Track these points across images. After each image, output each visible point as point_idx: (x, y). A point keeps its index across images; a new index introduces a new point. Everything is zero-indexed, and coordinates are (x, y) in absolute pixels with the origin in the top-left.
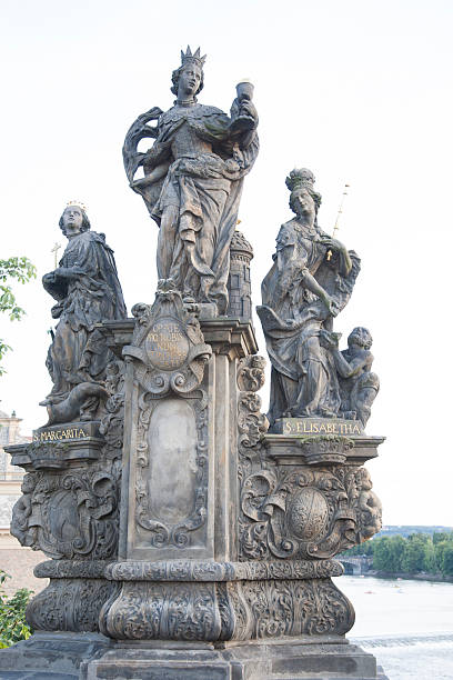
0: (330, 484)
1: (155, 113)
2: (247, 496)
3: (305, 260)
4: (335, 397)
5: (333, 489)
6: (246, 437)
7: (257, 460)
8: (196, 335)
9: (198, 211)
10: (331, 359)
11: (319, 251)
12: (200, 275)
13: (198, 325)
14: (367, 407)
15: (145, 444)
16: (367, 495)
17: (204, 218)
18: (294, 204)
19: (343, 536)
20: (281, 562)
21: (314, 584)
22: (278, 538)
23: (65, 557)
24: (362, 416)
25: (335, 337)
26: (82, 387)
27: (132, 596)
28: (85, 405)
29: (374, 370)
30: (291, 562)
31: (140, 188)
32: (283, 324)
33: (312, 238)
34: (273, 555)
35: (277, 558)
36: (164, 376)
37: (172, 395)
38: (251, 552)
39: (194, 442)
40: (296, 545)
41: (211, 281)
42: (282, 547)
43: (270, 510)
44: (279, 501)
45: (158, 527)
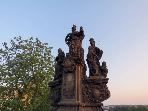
0: (99, 88)
1: (69, 34)
2: (84, 90)
3: (93, 51)
4: (100, 73)
5: (100, 89)
6: (83, 79)
7: (85, 84)
8: (73, 61)
9: (74, 44)
10: (99, 67)
11: (95, 50)
12: (75, 53)
13: (73, 60)
14: (106, 74)
15: (65, 81)
16: (107, 90)
17: (75, 45)
18: (91, 43)
19: (103, 98)
20: (91, 103)
21: (98, 108)
22: (90, 98)
23: (55, 102)
24: (106, 76)
25: (99, 63)
26: (59, 74)
27: (62, 109)
28: (60, 76)
29: (107, 68)
30: (93, 103)
31: (67, 44)
32: (90, 61)
33: (94, 48)
34: (89, 102)
35: (90, 102)
36: (68, 69)
37: (69, 72)
38: (85, 101)
39: (73, 80)
40: (93, 100)
41: (76, 54)
42: (91, 100)
43: (88, 93)
44: (90, 91)
45: (67, 95)
